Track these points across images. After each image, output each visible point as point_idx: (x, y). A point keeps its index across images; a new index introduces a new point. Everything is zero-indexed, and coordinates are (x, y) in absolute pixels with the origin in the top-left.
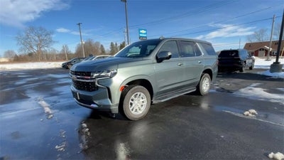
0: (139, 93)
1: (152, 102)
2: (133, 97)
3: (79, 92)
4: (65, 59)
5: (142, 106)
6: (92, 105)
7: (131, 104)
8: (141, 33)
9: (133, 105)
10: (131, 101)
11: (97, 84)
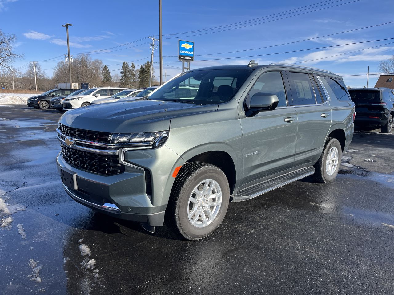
0: (207, 181)
1: (231, 199)
2: (195, 189)
3: (77, 174)
4: (32, 89)
5: (212, 207)
6: (107, 205)
7: (192, 205)
8: (184, 49)
9: (195, 207)
10: (191, 199)
11: (122, 160)
